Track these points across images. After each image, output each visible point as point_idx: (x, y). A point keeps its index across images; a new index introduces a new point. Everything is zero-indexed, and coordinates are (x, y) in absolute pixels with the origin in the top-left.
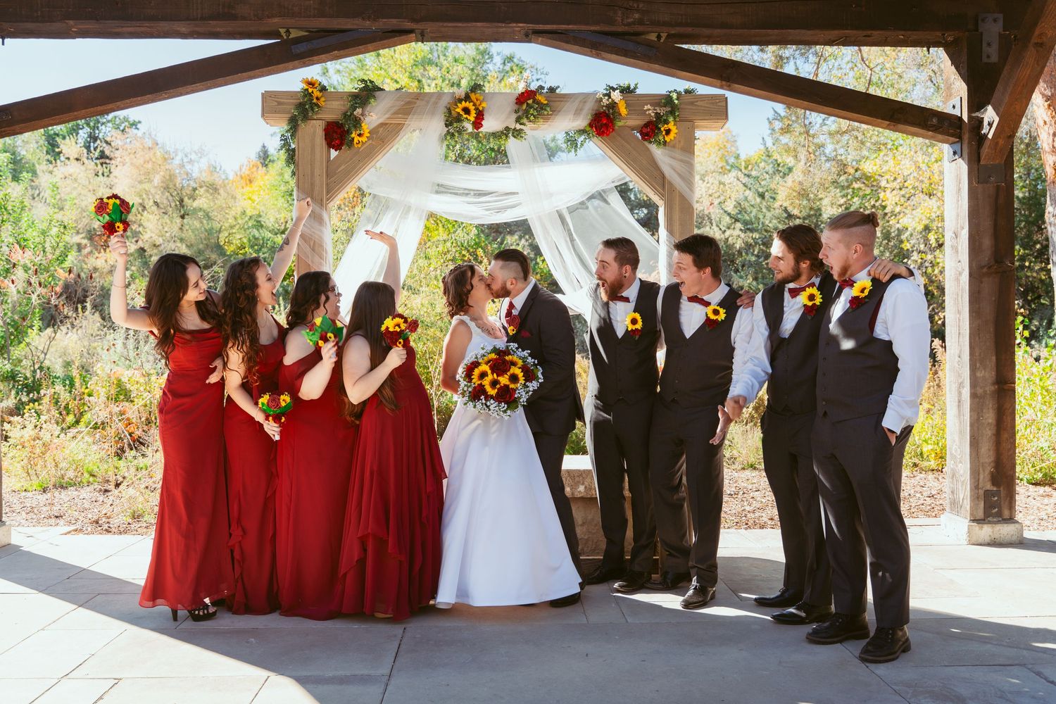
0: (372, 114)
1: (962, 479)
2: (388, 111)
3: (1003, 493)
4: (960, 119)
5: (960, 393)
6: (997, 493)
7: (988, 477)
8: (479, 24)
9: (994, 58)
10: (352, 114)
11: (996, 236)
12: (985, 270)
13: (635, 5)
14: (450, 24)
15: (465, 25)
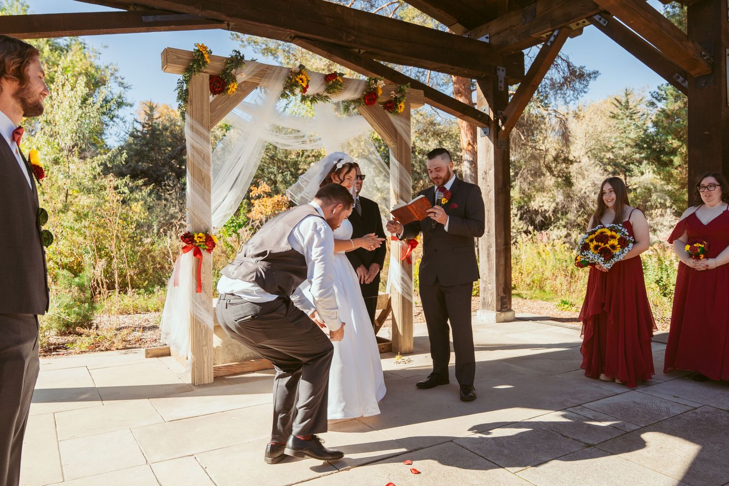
0: (243, 74)
1: (491, 292)
2: (250, 74)
3: (507, 297)
4: (489, 116)
5: (489, 250)
6: (505, 298)
7: (502, 290)
8: (268, 26)
9: (503, 89)
10: (230, 72)
11: (504, 175)
12: (500, 190)
13: (352, 32)
14: (251, 22)
15: (260, 24)
